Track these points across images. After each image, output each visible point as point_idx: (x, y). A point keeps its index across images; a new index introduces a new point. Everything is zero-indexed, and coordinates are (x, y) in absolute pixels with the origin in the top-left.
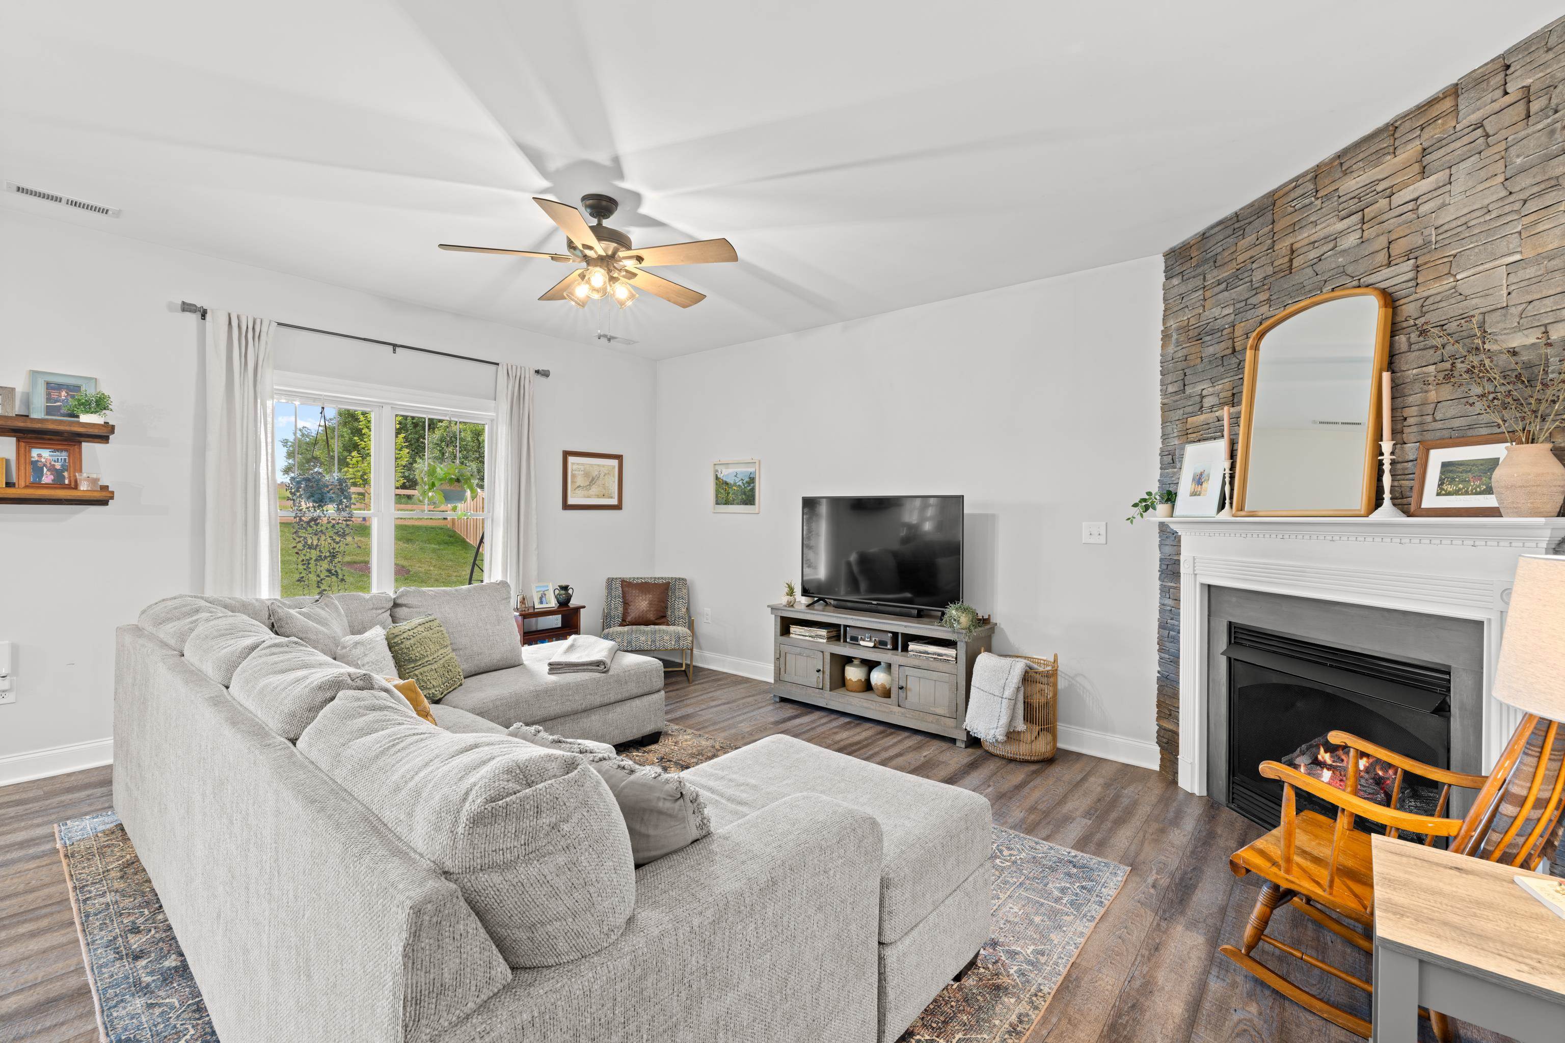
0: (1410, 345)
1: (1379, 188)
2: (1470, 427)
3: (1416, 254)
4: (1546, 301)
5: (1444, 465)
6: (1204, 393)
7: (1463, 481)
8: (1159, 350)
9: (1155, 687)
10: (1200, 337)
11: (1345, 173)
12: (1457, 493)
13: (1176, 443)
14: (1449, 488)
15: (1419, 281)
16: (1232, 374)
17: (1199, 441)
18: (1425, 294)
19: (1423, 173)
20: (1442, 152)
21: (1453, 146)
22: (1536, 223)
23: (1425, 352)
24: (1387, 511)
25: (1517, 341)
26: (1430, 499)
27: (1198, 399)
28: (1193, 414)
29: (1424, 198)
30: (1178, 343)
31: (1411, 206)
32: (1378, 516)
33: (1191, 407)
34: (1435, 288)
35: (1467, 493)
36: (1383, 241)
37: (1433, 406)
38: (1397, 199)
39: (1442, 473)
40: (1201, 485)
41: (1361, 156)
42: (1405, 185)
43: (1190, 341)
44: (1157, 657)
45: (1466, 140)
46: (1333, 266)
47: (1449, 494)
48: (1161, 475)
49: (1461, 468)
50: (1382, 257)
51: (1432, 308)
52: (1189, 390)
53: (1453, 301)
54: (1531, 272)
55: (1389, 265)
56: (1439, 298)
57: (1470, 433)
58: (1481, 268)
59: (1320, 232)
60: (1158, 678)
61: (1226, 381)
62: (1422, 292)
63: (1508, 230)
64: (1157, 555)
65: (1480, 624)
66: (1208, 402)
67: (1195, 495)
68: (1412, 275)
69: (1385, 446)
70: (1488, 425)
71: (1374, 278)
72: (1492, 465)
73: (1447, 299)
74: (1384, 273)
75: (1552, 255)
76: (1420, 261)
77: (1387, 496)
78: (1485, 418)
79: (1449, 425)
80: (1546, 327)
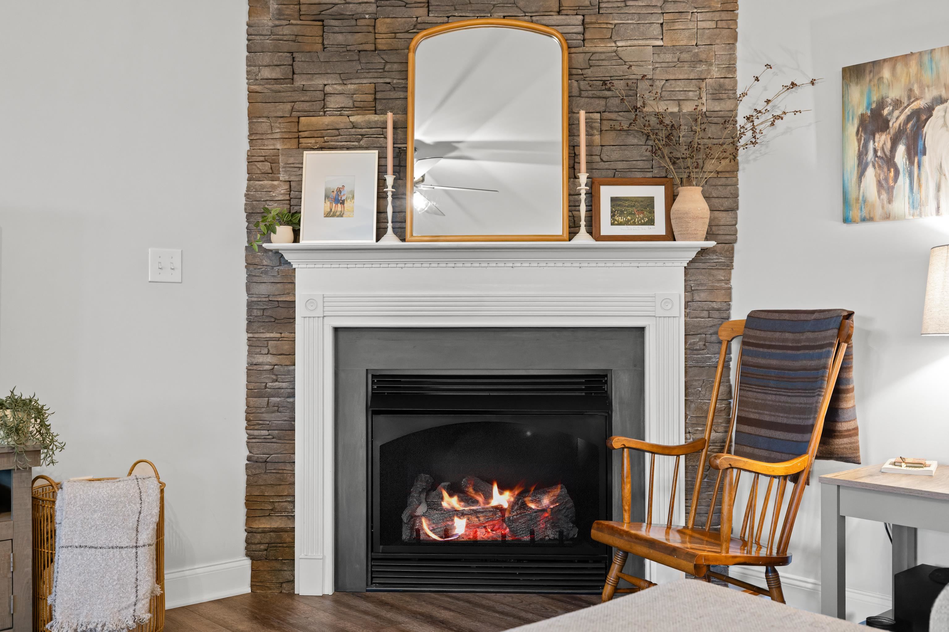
0: (581, 90)
2: (630, 170)
3: (585, 12)
4: (679, 82)
5: (612, 200)
6: (328, 89)
7: (630, 214)
8: (245, 18)
9: (243, 478)
10: (320, 17)
12: (627, 223)
13: (279, 146)
14: (621, 219)
15: (587, 36)
16: (376, 75)
17: (322, 148)
18: (593, 50)
22: (674, 21)
23: (593, 100)
24: (583, 237)
25: (661, 107)
26: (607, 227)
27: (320, 95)
28: (311, 114)
30: (280, 15)
32: (576, 241)
33: (308, 104)
34: (601, 47)
35: (634, 224)
37: (599, 148)
39: (612, 206)
40: (343, 203)
43: (302, 18)
44: (245, 437)
47: (620, 224)
48: (249, 188)
49: (627, 203)
50: (553, 3)
51: (598, 63)
52: (299, 82)
53: (614, 62)
54: (669, 57)
55: (559, 13)
56: (603, 56)
57: (629, 175)
58: (636, 42)
60: (247, 467)
61: (365, 81)
62: (589, 47)
63: (653, 19)
64: (244, 298)
65: (642, 330)
66: (333, 103)
67: (334, 216)
68: (580, 29)
69: (583, 178)
70: (642, 170)
71: (546, 20)
72: (649, 202)
73: (610, 59)
74: (556, 19)
75: (683, 49)
76: (587, 19)
77: (583, 223)
78: (641, 164)
79: (613, 165)
80: (679, 102)
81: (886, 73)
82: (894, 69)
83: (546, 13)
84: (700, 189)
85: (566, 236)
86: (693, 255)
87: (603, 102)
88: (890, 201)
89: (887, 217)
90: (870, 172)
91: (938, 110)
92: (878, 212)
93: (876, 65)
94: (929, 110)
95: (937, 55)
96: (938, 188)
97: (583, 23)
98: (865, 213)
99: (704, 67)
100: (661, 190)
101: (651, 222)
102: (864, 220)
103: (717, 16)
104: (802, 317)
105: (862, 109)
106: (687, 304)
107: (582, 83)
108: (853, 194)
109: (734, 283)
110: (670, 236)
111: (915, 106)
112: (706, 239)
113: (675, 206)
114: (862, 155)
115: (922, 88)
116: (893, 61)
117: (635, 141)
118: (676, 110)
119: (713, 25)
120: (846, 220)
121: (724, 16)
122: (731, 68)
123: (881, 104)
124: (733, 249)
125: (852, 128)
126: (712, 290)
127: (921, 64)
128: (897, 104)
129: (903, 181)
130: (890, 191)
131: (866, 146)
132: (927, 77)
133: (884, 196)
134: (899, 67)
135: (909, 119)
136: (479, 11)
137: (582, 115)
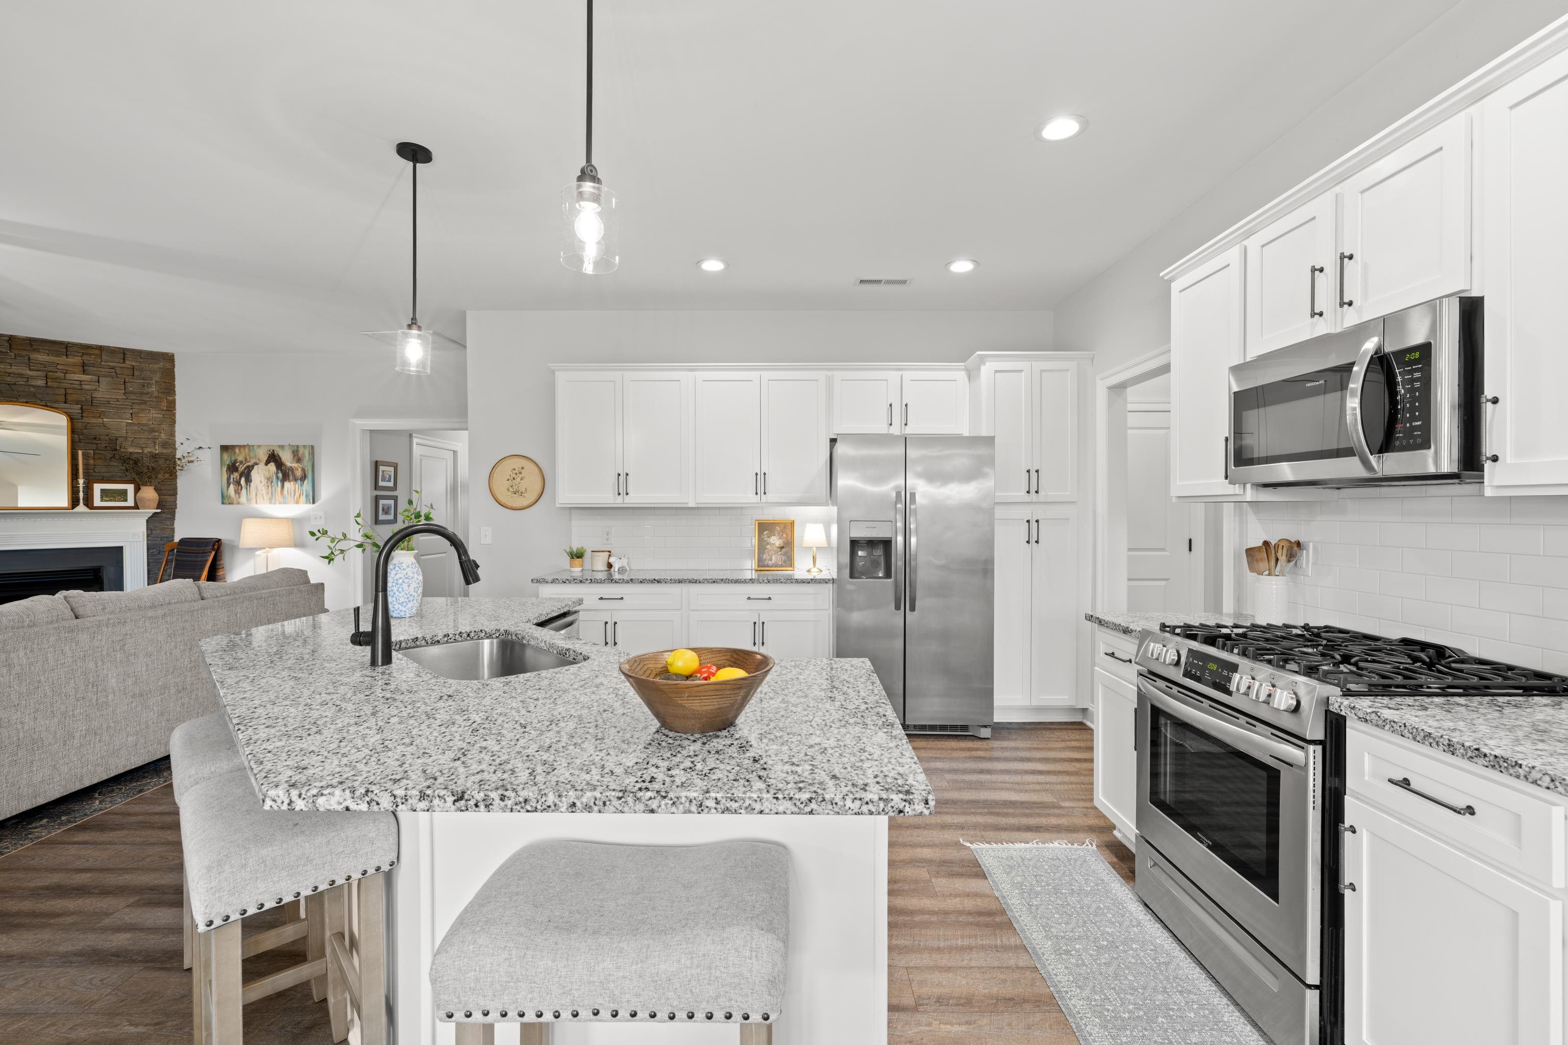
0: (80, 440)
1: (59, 367)
2: (112, 477)
3: (82, 404)
4: (142, 440)
5: (101, 490)
7: (112, 497)
11: (34, 350)
12: (110, 501)
14: (106, 499)
15: (84, 415)
18: (88, 422)
19: (84, 372)
20: (95, 369)
21: (101, 369)
22: (138, 413)
23: (87, 445)
24: (81, 508)
25: (131, 450)
26: (97, 502)
29: (86, 383)
31: (78, 383)
32: (77, 509)
34: (93, 421)
35: (115, 502)
36: (63, 392)
37: (92, 467)
38: (69, 376)
39: (101, 493)
41: (46, 348)
42: (75, 373)
45: (107, 370)
46: (26, 390)
47: (106, 501)
49: (110, 492)
50: (62, 398)
51: (91, 428)
53: (102, 428)
54: (136, 428)
55: (65, 403)
56: (95, 425)
57: (112, 479)
58: (115, 420)
59: (14, 369)
62: (85, 420)
63: (126, 411)
65: (122, 547)
68: (80, 411)
69: (81, 481)
70: (120, 477)
71: (56, 405)
72: (124, 492)
73: (99, 426)
74: (63, 405)
75: (144, 425)
76: (84, 407)
77: (81, 501)
78: (119, 474)
79: (102, 474)
80: (142, 448)
81: (237, 451)
82: (240, 450)
83: (56, 402)
84: (153, 488)
85: (70, 507)
86: (151, 515)
87: (95, 446)
88: (239, 498)
89: (238, 503)
90: (232, 486)
91: (256, 467)
92: (235, 501)
93: (233, 447)
94: (253, 467)
95: (255, 448)
96: (256, 495)
97: (82, 409)
98: (230, 501)
99: (157, 434)
100: (132, 486)
101: (126, 500)
102: (229, 504)
103: (164, 413)
104: (203, 541)
105: (228, 462)
106: (148, 536)
107: (81, 437)
108: (225, 494)
109: (175, 526)
110: (136, 507)
111: (248, 464)
112: (157, 508)
113: (138, 495)
114: (228, 479)
115: (250, 458)
116: (240, 447)
117: (116, 464)
118: (141, 451)
119: (162, 416)
120: (223, 503)
121: (168, 412)
122: (172, 434)
123: (235, 462)
124: (175, 512)
125: (225, 469)
126: (163, 529)
127: (249, 450)
128: (241, 462)
129: (244, 491)
130: (239, 494)
131: (230, 476)
132: (252, 455)
133: (237, 496)
134: (242, 449)
135: (245, 469)
136: (8, 397)
137: (80, 453)
